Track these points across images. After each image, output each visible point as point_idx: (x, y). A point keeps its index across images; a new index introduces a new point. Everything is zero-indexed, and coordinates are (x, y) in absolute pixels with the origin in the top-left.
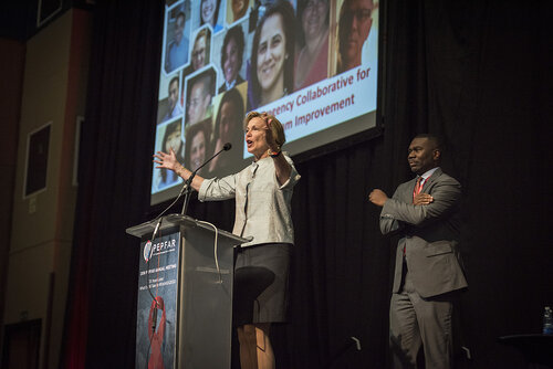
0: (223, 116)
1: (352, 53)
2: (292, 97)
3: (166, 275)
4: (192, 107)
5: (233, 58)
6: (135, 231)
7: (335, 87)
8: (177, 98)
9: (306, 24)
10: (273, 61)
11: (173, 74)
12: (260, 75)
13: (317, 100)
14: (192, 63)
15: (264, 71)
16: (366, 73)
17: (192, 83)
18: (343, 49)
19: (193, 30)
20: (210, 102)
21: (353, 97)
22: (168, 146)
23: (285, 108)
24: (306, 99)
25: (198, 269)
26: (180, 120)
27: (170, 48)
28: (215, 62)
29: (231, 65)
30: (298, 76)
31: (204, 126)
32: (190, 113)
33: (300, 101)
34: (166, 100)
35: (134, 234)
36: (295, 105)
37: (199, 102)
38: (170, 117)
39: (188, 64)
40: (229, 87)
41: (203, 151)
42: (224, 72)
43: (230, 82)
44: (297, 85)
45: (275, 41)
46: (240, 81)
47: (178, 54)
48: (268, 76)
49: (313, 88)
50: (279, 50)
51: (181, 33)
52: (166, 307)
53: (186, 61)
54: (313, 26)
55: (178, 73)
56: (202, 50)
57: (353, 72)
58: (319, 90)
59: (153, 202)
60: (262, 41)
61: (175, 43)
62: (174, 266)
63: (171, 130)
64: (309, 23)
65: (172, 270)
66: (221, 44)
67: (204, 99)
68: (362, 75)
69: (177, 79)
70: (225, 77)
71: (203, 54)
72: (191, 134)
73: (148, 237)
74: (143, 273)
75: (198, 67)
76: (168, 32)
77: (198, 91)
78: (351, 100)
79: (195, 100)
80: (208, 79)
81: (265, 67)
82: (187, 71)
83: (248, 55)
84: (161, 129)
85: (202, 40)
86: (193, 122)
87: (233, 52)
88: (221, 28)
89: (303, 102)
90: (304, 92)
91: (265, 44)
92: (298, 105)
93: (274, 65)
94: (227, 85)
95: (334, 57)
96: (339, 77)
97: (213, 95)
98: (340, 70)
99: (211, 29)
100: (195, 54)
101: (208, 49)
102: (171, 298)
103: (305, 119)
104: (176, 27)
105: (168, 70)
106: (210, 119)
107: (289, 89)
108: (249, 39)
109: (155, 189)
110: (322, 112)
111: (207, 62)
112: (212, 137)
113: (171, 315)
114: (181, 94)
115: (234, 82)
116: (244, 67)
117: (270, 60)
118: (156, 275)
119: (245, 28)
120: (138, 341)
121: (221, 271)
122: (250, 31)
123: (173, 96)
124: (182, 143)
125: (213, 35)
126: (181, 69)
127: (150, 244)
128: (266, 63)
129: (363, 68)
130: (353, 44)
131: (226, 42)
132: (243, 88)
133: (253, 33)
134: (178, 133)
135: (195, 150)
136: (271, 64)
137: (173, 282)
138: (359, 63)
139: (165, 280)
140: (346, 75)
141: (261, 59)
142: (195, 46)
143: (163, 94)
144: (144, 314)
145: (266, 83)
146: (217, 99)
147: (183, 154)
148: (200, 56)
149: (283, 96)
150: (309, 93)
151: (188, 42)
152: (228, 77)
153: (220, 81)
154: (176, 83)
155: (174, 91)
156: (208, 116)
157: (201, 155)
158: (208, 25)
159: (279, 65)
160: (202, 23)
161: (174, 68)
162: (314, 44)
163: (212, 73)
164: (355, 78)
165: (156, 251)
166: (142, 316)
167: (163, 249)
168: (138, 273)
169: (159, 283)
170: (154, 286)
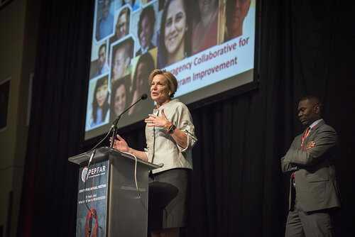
0: (139, 73)
1: (236, 25)
2: (191, 59)
3: (98, 192)
4: (116, 67)
5: (147, 30)
6: (75, 160)
7: (223, 52)
8: (104, 60)
9: (201, 4)
10: (177, 32)
11: (102, 42)
12: (167, 42)
13: (209, 61)
14: (116, 33)
15: (170, 39)
16: (246, 41)
17: (116, 49)
18: (229, 23)
19: (117, 9)
20: (130, 63)
21: (236, 59)
22: (98, 95)
23: (185, 67)
24: (201, 60)
25: (123, 188)
26: (107, 76)
27: (99, 22)
28: (133, 33)
29: (145, 35)
30: (195, 44)
31: (125, 81)
32: (114, 70)
33: (196, 62)
34: (96, 61)
35: (74, 162)
36: (193, 64)
37: (122, 63)
38: (100, 73)
39: (113, 34)
40: (144, 52)
41: (124, 99)
42: (140, 40)
43: (144, 48)
44: (194, 50)
45: (178, 17)
46: (152, 47)
47: (106, 27)
48: (172, 43)
49: (207, 52)
50: (181, 24)
51: (108, 11)
52: (99, 217)
53: (112, 32)
54: (207, 6)
55: (106, 41)
56: (123, 24)
57: (236, 40)
58: (210, 54)
59: (87, 137)
60: (169, 17)
61: (103, 19)
62: (105, 186)
63: (100, 83)
64: (204, 4)
65: (103, 189)
66: (138, 19)
67: (125, 61)
68: (243, 43)
69: (104, 45)
70: (141, 44)
71: (125, 27)
72: (115, 87)
73: (85, 164)
74: (81, 191)
75: (120, 37)
76: (98, 10)
77: (120, 55)
78: (234, 61)
79: (118, 61)
80: (128, 46)
81: (170, 37)
82: (112, 40)
83: (158, 27)
84: (93, 83)
85: (124, 17)
86: (117, 77)
87: (146, 26)
88: (138, 7)
89: (199, 63)
90: (199, 55)
91: (171, 19)
92: (195, 65)
93: (177, 35)
94: (142, 50)
95: (222, 29)
96: (225, 44)
97: (132, 57)
98: (226, 39)
99: (131, 8)
100: (118, 27)
101: (128, 23)
102: (102, 210)
103: (200, 76)
104: (104, 7)
105: (98, 39)
106: (129, 76)
107: (189, 53)
108: (159, 16)
109: (88, 127)
110: (213, 70)
111: (127, 33)
112: (131, 89)
113: (102, 222)
114: (108, 57)
115: (147, 48)
116: (155, 37)
117: (174, 32)
118: (91, 193)
119: (156, 8)
121: (139, 189)
122: (159, 10)
123: (102, 58)
124: (108, 93)
125: (132, 13)
126: (107, 38)
127: (86, 169)
128: (171, 34)
129: (243, 37)
130: (237, 19)
131: (142, 18)
132: (154, 53)
133: (162, 12)
134: (106, 86)
135: (118, 99)
136: (175, 35)
137: (104, 197)
138: (240, 34)
139: (97, 197)
140: (231, 43)
141: (168, 31)
142: (119, 21)
143: (94, 57)
144: (82, 221)
145: (171, 49)
146: (135, 61)
147: (109, 102)
148: (122, 28)
149: (184, 58)
150: (203, 56)
151: (113, 17)
152: (143, 44)
153: (137, 47)
154: (104, 48)
155: (103, 55)
156: (128, 73)
157: (123, 103)
158: (128, 5)
159: (181, 35)
160: (124, 3)
161: (103, 38)
162: (207, 20)
163: (131, 41)
164: (238, 44)
165: (91, 175)
166: (80, 224)
167: (96, 173)
168: (77, 191)
169: (93, 198)
170: (89, 201)
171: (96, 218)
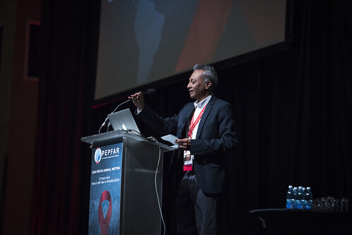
3: (111, 174)
6: (87, 139)
25: (137, 170)
35: (87, 141)
52: (112, 199)
65: (116, 171)
73: (98, 145)
74: (94, 172)
102: (116, 193)
113: (116, 206)
118: (105, 174)
120: (90, 224)
127: (99, 150)
137: (118, 180)
139: (111, 179)
144: (95, 203)
165: (104, 156)
166: (94, 206)
167: (110, 155)
168: (90, 172)
169: (106, 180)
170: (103, 182)
171: (109, 200)
